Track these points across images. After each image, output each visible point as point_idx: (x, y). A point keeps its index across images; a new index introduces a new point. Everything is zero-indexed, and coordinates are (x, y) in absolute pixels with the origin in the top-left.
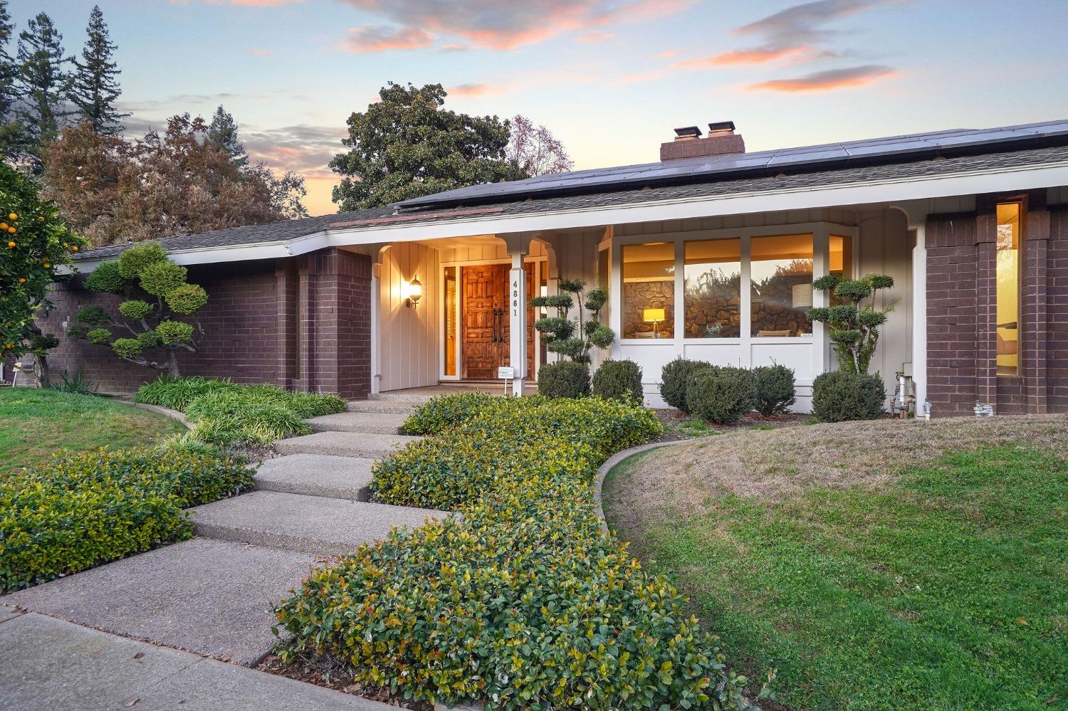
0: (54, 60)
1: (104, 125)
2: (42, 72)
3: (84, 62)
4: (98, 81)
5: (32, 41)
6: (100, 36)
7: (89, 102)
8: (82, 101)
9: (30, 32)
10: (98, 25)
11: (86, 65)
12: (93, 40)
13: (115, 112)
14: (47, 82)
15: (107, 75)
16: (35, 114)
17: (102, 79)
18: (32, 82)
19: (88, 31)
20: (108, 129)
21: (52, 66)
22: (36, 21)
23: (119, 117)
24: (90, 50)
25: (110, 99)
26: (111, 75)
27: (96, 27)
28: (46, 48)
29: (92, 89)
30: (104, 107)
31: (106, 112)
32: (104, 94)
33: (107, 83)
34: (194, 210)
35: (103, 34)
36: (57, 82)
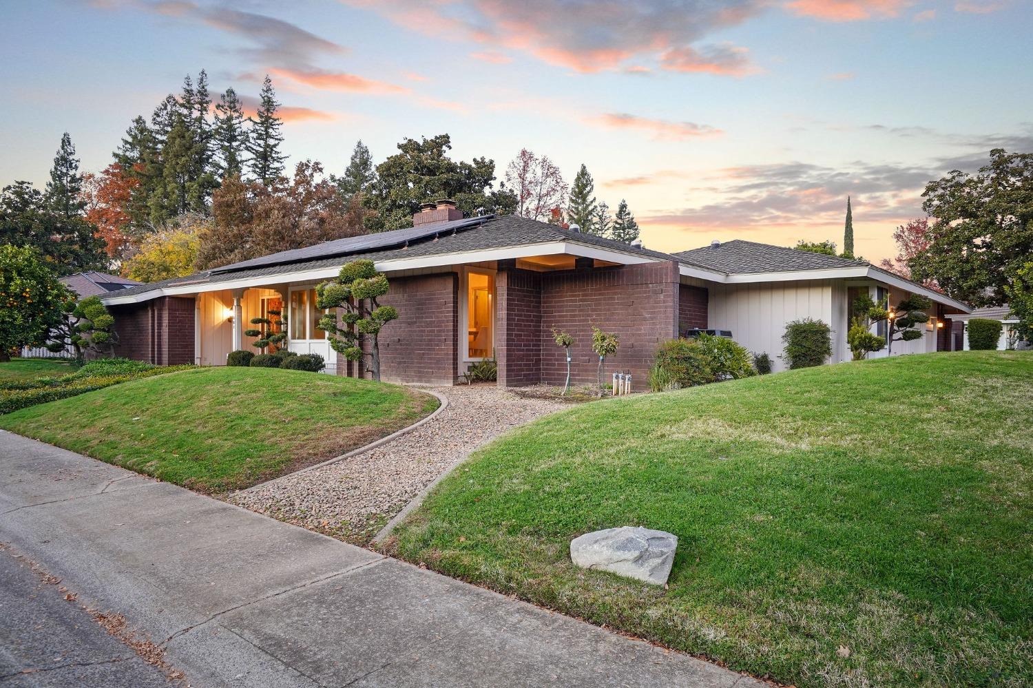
0: (237, 121)
1: (271, 166)
2: (229, 133)
3: (258, 120)
4: (267, 133)
5: (223, 110)
6: (269, 98)
7: (262, 150)
8: (255, 150)
9: (222, 103)
10: (268, 90)
11: (259, 121)
12: (265, 102)
13: (279, 155)
14: (233, 138)
15: (274, 127)
16: (224, 164)
17: (270, 130)
18: (221, 140)
19: (261, 95)
20: (274, 169)
21: (236, 126)
22: (226, 94)
23: (281, 159)
24: (262, 109)
25: (275, 146)
26: (277, 127)
27: (267, 91)
28: (232, 113)
29: (263, 139)
30: (271, 153)
31: (274, 155)
32: (271, 142)
33: (274, 133)
34: (301, 237)
35: (270, 96)
36: (239, 138)
